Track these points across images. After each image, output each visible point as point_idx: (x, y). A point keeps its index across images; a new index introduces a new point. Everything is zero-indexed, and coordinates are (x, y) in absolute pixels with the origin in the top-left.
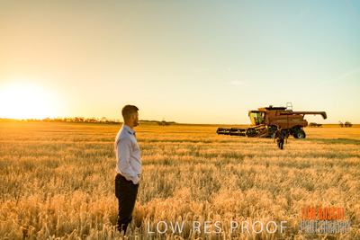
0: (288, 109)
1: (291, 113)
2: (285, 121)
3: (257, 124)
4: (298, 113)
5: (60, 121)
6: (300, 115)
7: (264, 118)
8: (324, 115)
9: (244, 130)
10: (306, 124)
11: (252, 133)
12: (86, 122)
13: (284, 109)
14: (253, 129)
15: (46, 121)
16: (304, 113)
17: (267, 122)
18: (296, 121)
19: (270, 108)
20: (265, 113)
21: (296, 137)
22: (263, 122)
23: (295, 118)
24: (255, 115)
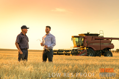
0: (101, 35)
1: (102, 38)
2: (98, 44)
3: (78, 46)
4: (108, 39)
6: (109, 40)
7: (84, 41)
9: (68, 51)
10: (113, 47)
11: (75, 53)
13: (98, 35)
14: (76, 50)
16: (112, 39)
17: (86, 45)
18: (106, 45)
19: (88, 34)
20: (84, 38)
21: (105, 56)
22: (82, 45)
23: (105, 42)
24: (77, 39)
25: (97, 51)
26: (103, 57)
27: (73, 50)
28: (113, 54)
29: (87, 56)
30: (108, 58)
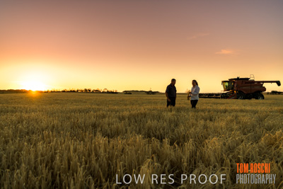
0: (251, 79)
1: (253, 82)
2: (249, 88)
3: (228, 90)
4: (259, 82)
5: (74, 91)
6: (260, 83)
7: (233, 86)
8: (279, 83)
9: (218, 95)
10: (265, 89)
12: (93, 92)
13: (248, 79)
14: (226, 94)
15: (64, 91)
16: (264, 82)
17: (235, 88)
18: (258, 88)
19: (238, 79)
20: (234, 82)
21: (257, 98)
22: (232, 89)
23: (256, 85)
24: (227, 84)
25: (248, 94)
26: (253, 101)
27: (223, 94)
28: (265, 96)
29: (237, 98)
30: (260, 101)
